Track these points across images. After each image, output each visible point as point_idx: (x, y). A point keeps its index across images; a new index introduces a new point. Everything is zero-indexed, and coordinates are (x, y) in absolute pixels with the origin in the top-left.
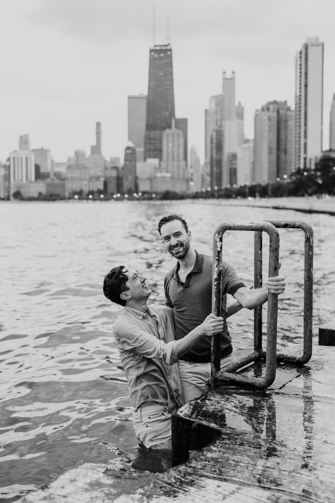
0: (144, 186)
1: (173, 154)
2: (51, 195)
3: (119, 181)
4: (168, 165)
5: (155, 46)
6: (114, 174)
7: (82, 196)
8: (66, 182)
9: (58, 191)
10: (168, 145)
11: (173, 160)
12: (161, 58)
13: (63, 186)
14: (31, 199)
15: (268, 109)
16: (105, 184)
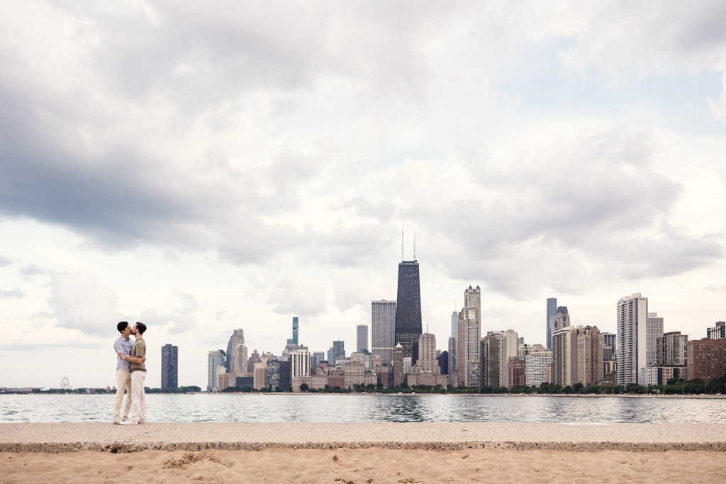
0: (412, 382)
1: (428, 354)
2: (336, 388)
3: (391, 376)
4: (423, 363)
5: (403, 262)
6: (386, 370)
7: (360, 389)
8: (345, 376)
9: (338, 384)
10: (423, 347)
11: (428, 359)
12: (410, 273)
13: (343, 380)
14: (313, 391)
15: (585, 333)
16: (379, 379)
